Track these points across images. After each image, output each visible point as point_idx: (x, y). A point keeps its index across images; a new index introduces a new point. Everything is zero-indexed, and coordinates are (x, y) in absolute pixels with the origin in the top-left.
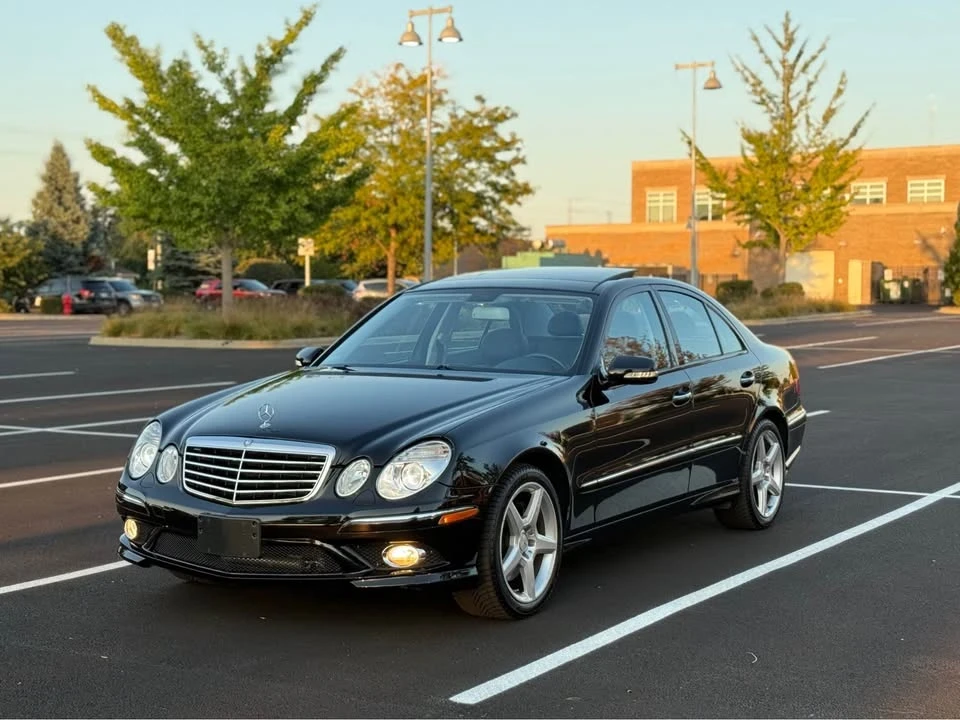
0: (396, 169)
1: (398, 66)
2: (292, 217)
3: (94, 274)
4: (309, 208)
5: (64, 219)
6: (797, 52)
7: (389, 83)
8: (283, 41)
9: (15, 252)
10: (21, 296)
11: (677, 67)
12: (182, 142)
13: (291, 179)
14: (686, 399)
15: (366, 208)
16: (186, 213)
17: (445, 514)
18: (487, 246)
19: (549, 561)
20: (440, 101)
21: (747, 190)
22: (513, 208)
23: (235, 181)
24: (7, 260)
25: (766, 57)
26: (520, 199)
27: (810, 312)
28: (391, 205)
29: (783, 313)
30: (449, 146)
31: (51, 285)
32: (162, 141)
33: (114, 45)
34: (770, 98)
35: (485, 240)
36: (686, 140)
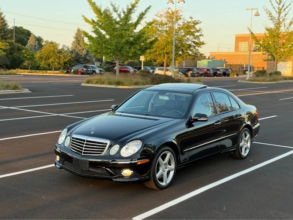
0: (167, 37)
1: (169, 8)
2: (135, 52)
3: (87, 64)
4: (140, 50)
5: (80, 49)
6: (283, 5)
7: (166, 13)
8: (134, 4)
9: (67, 58)
10: (68, 69)
11: (247, 10)
12: (106, 31)
13: (135, 42)
14: (219, 124)
15: (158, 48)
16: (107, 51)
17: (139, 161)
18: (192, 59)
19: (172, 173)
20: (180, 18)
21: (266, 45)
22: (199, 49)
23: (120, 42)
24: (65, 59)
25: (273, 6)
26: (201, 46)
27: (283, 80)
28: (165, 47)
29: (274, 80)
30: (182, 31)
31: (76, 67)
32: (101, 31)
33: (90, 4)
34: (274, 18)
35: (191, 57)
36: (249, 30)
